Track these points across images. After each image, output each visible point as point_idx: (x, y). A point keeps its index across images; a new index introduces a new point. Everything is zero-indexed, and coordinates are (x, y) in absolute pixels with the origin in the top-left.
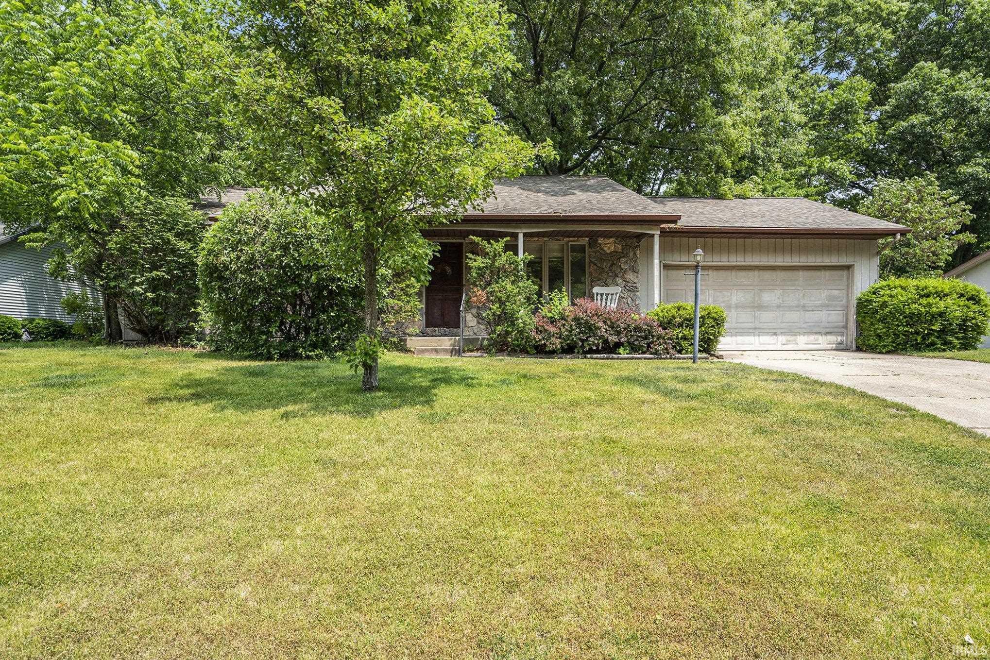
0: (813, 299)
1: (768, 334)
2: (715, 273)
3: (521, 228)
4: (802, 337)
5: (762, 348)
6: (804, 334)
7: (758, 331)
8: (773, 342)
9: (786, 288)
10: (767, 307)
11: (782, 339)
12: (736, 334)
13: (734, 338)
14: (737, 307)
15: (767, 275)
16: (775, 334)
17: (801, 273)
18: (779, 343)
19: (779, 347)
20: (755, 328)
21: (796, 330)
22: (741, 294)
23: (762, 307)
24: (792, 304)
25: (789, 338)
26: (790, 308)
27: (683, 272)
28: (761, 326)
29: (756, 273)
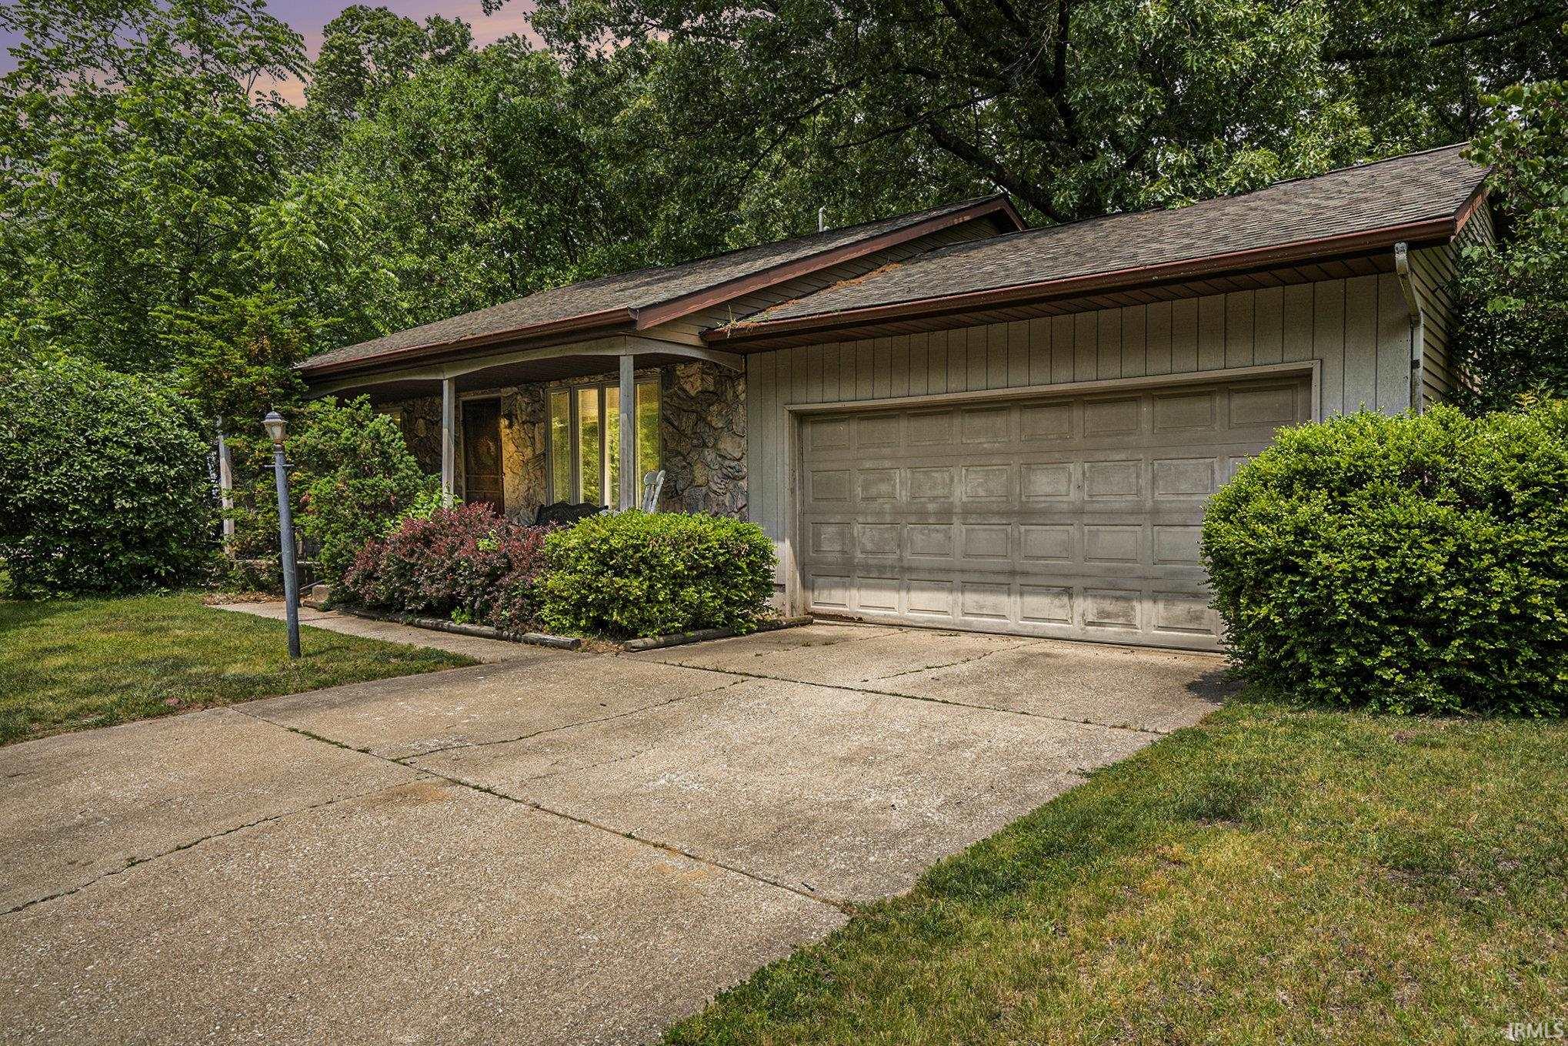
0: (1184, 487)
1: (1046, 590)
2: (915, 424)
3: (442, 371)
4: (1147, 605)
5: (1029, 626)
6: (1155, 596)
7: (1019, 580)
8: (1061, 614)
9: (1099, 456)
10: (1043, 513)
11: (1086, 606)
12: (964, 588)
13: (959, 597)
14: (967, 512)
15: (1045, 421)
16: (1068, 592)
17: (1145, 409)
18: (1077, 618)
19: (1075, 628)
20: (1013, 573)
21: (1136, 584)
22: (976, 478)
23: (1032, 513)
24: (1118, 504)
25: (1109, 606)
26: (1113, 517)
27: (842, 428)
28: (1027, 565)
29: (1015, 417)
